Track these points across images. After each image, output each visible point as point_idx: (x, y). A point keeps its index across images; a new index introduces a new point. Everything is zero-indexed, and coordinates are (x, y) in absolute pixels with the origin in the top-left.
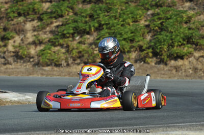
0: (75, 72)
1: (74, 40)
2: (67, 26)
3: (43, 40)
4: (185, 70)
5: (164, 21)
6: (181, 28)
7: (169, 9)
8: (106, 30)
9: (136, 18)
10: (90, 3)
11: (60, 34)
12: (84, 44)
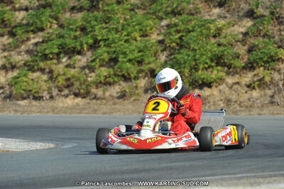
0: (61, 108)
1: (59, 62)
2: (50, 43)
3: (16, 63)
4: (215, 102)
5: (184, 34)
6: (207, 44)
7: (191, 17)
8: (104, 49)
9: (146, 30)
10: (81, 11)
11: (40, 54)
12: (74, 68)
